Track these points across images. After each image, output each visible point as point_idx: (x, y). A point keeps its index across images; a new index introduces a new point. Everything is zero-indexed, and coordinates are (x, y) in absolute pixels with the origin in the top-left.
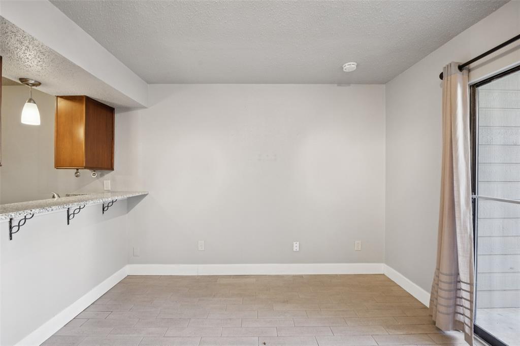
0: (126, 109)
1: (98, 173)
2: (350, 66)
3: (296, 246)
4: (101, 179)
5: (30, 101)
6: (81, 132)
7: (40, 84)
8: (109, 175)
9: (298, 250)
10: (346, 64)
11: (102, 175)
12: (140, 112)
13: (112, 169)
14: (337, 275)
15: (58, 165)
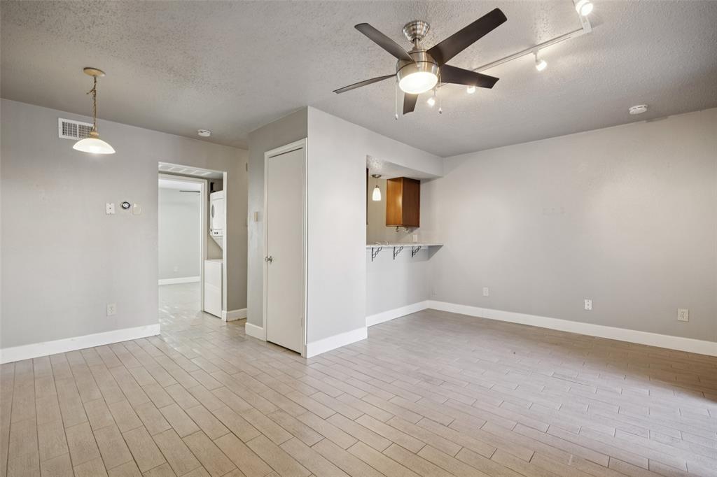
0: (428, 180)
1: (409, 229)
2: (637, 109)
3: (588, 305)
4: (412, 234)
5: (377, 187)
6: (400, 200)
7: (380, 176)
8: (416, 231)
9: (590, 308)
10: (632, 108)
11: (412, 231)
12: (437, 182)
13: (419, 226)
14: (646, 345)
15: (388, 224)
